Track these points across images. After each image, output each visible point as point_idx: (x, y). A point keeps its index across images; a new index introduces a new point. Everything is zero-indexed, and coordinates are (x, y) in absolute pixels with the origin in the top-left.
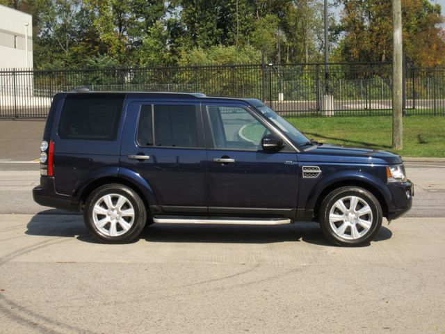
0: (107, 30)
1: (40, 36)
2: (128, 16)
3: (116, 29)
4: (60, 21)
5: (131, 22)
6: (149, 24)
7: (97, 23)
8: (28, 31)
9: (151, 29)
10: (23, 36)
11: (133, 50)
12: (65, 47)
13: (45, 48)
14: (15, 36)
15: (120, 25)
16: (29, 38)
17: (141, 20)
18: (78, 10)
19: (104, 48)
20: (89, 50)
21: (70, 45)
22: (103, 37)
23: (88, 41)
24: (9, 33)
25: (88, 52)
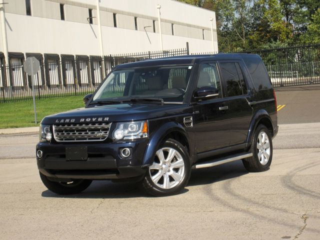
0: (277, 20)
1: (221, 29)
2: (293, 7)
3: (284, 18)
4: (237, 16)
5: (296, 12)
6: (312, 12)
7: (268, 15)
8: (213, 25)
9: (314, 17)
10: (209, 29)
11: (299, 35)
12: (242, 37)
13: (226, 38)
14: (203, 30)
15: (287, 15)
16: (214, 30)
17: (305, 9)
18: (252, 5)
19: (275, 35)
20: (262, 37)
21: (246, 34)
22: (273, 26)
23: (261, 31)
24: (198, 27)
25: (261, 39)
